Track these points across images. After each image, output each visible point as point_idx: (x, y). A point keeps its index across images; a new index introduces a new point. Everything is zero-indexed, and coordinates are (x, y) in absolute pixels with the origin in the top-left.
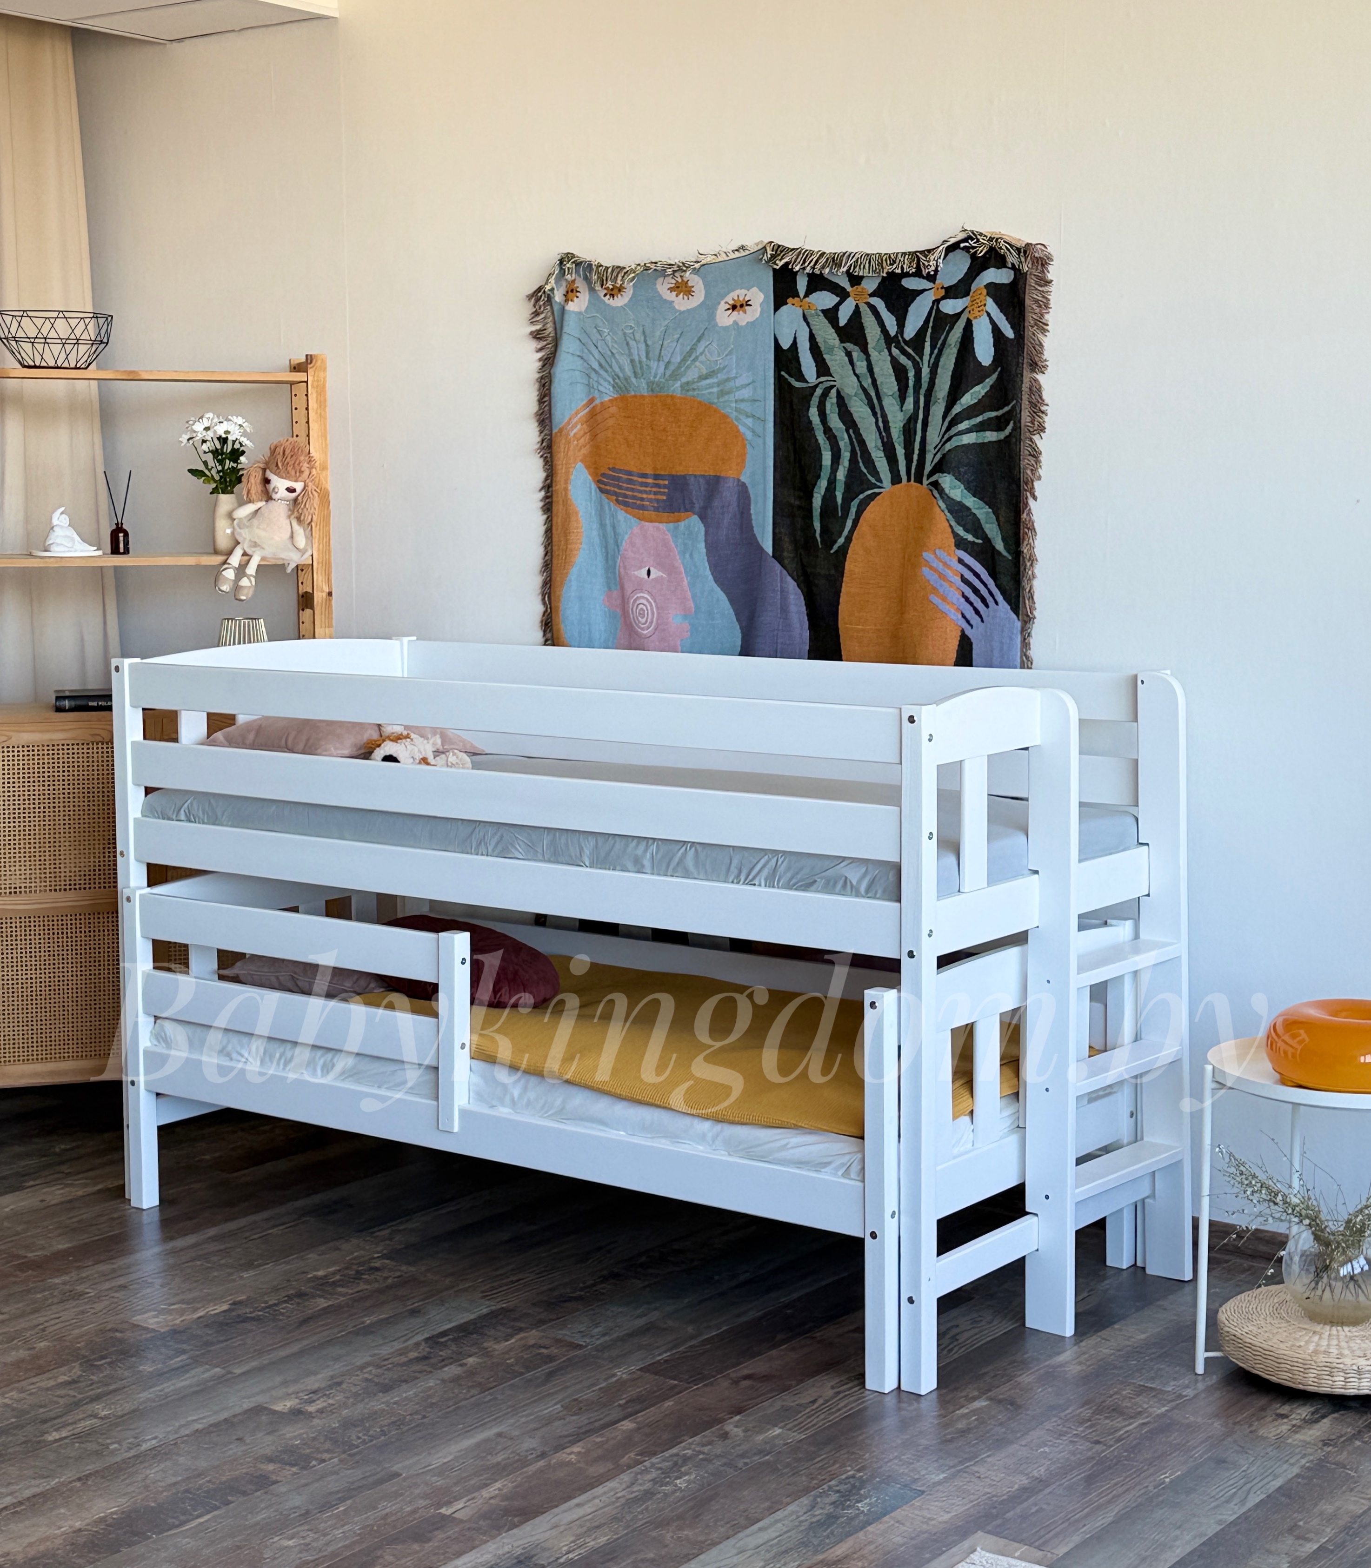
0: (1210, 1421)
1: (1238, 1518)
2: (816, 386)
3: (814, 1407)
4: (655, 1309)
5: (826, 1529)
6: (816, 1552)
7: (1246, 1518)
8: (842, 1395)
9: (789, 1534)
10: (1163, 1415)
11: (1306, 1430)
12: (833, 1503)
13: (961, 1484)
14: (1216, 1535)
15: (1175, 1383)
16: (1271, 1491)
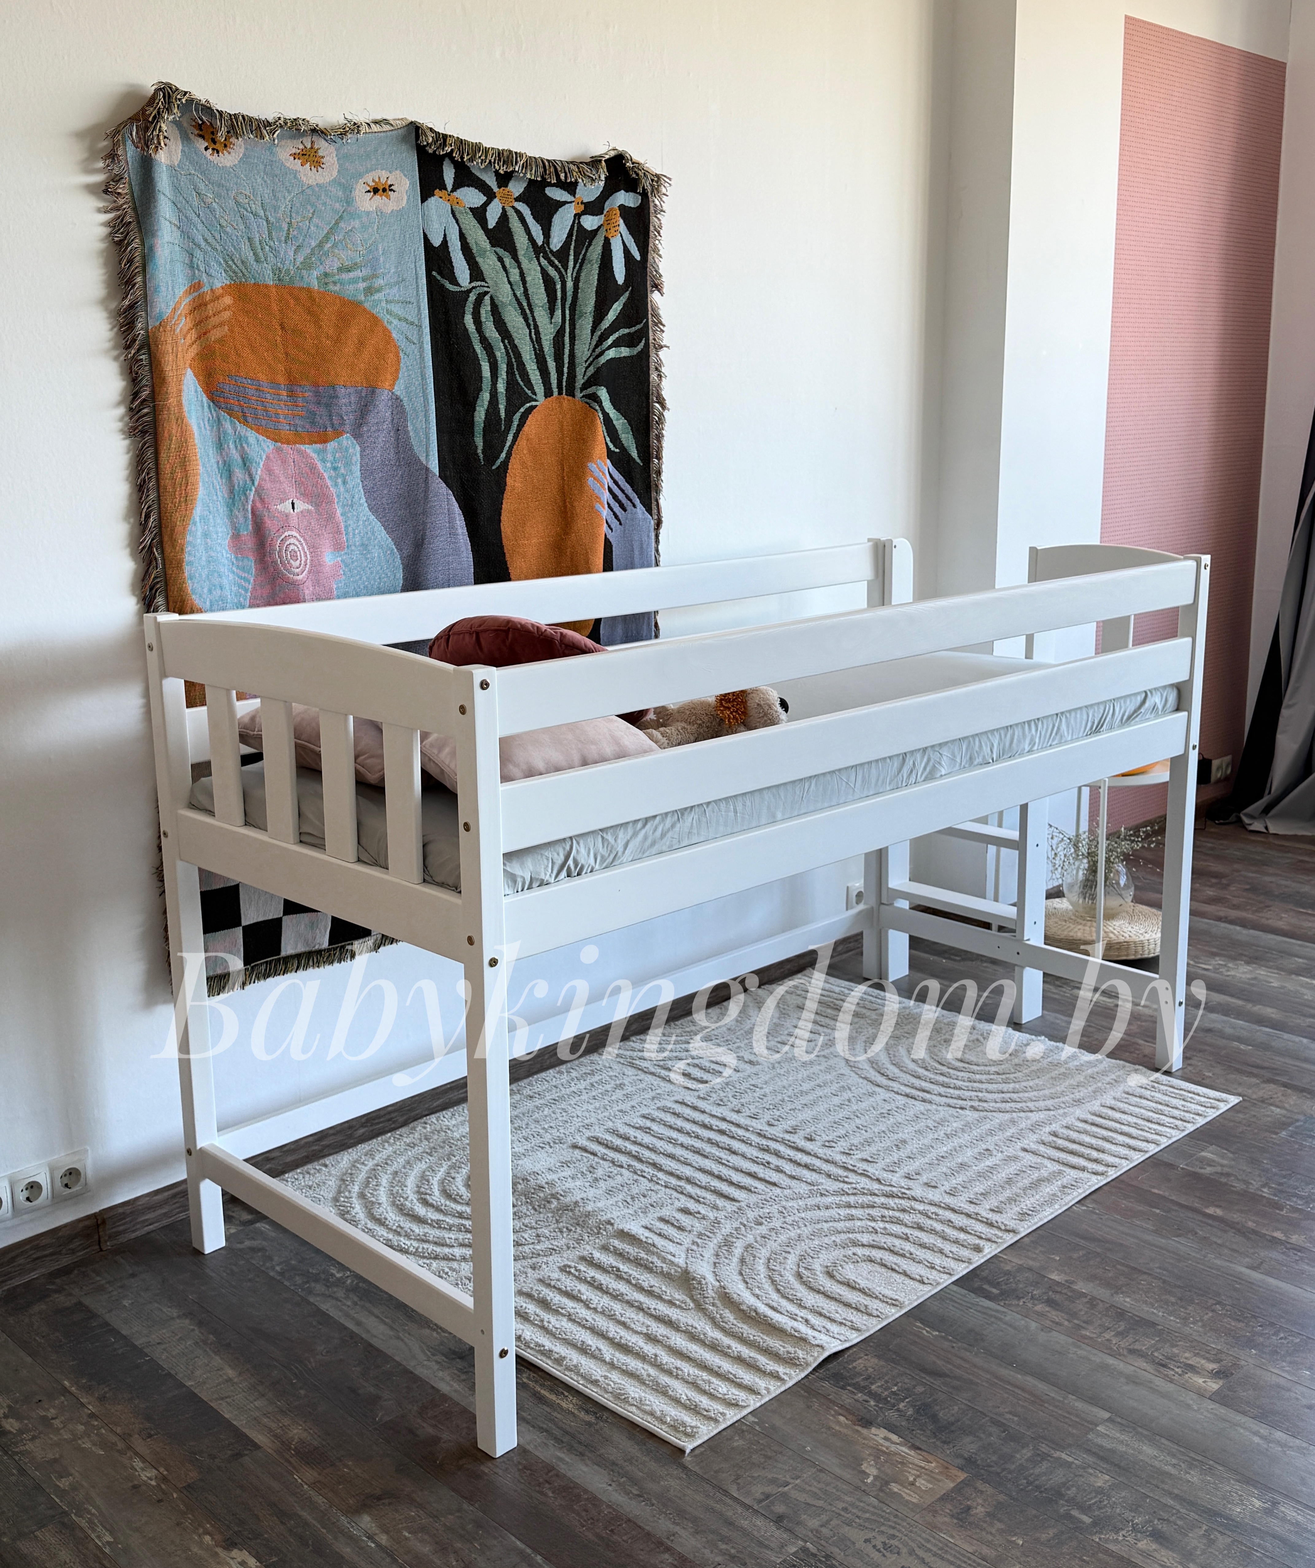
2: (470, 291)
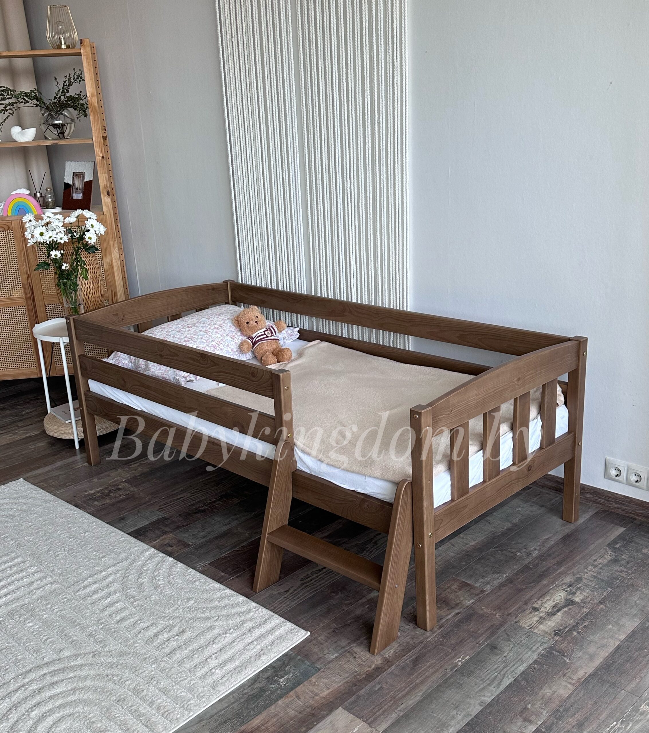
0: (494, 612)
1: (493, 700)
3: (286, 596)
4: (236, 519)
5: (256, 701)
6: (242, 723)
7: (498, 700)
8: (304, 585)
9: (233, 705)
10: (470, 607)
11: (547, 622)
12: (268, 678)
13: (343, 663)
14: (476, 716)
15: (481, 580)
16: (517, 675)
